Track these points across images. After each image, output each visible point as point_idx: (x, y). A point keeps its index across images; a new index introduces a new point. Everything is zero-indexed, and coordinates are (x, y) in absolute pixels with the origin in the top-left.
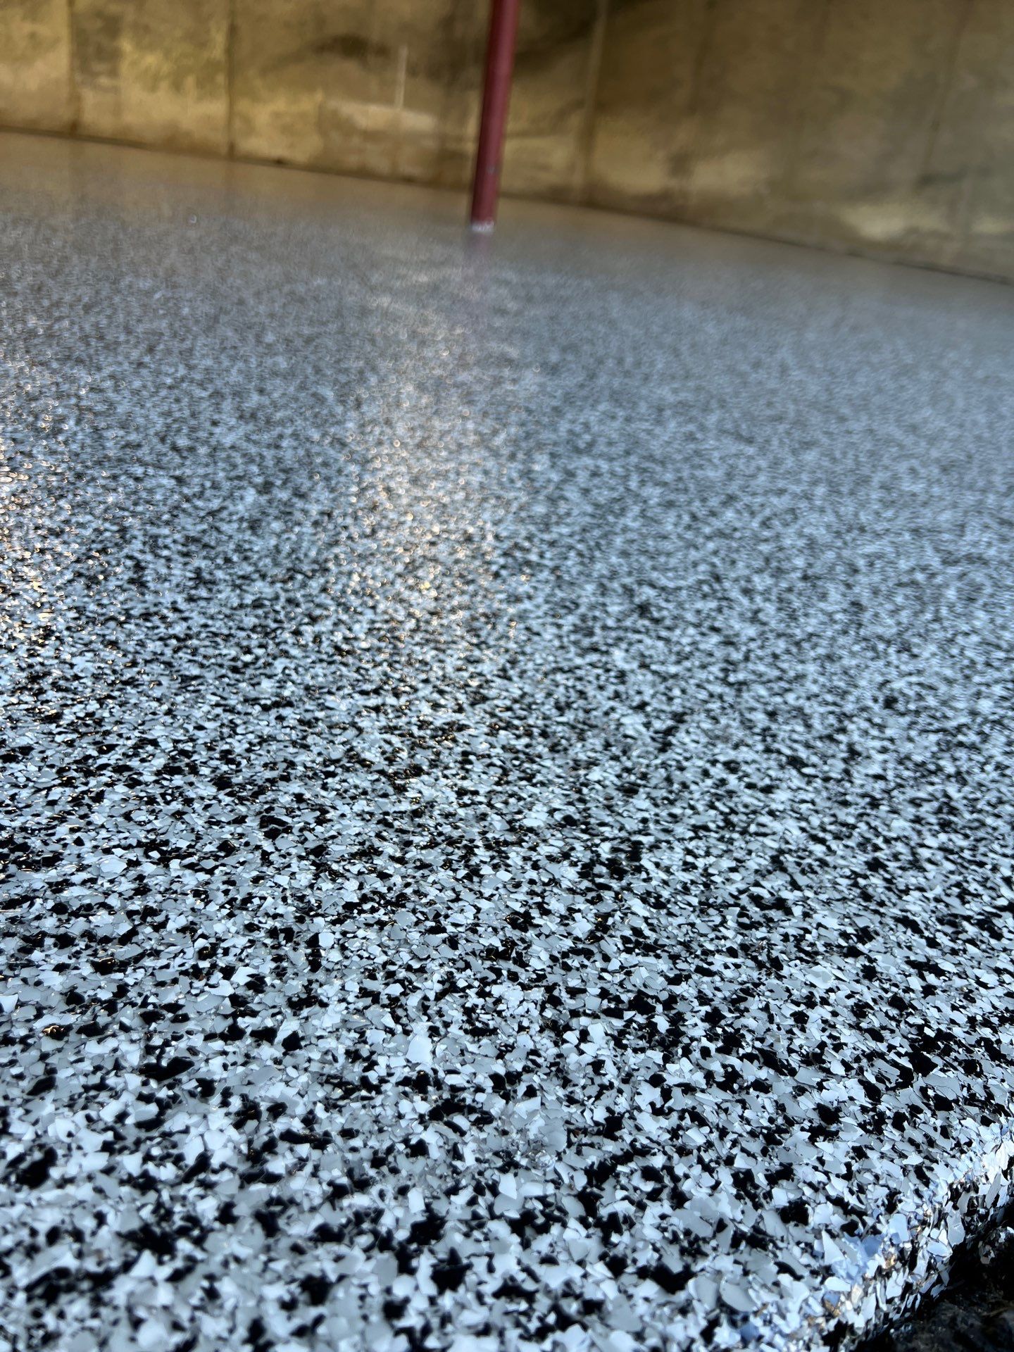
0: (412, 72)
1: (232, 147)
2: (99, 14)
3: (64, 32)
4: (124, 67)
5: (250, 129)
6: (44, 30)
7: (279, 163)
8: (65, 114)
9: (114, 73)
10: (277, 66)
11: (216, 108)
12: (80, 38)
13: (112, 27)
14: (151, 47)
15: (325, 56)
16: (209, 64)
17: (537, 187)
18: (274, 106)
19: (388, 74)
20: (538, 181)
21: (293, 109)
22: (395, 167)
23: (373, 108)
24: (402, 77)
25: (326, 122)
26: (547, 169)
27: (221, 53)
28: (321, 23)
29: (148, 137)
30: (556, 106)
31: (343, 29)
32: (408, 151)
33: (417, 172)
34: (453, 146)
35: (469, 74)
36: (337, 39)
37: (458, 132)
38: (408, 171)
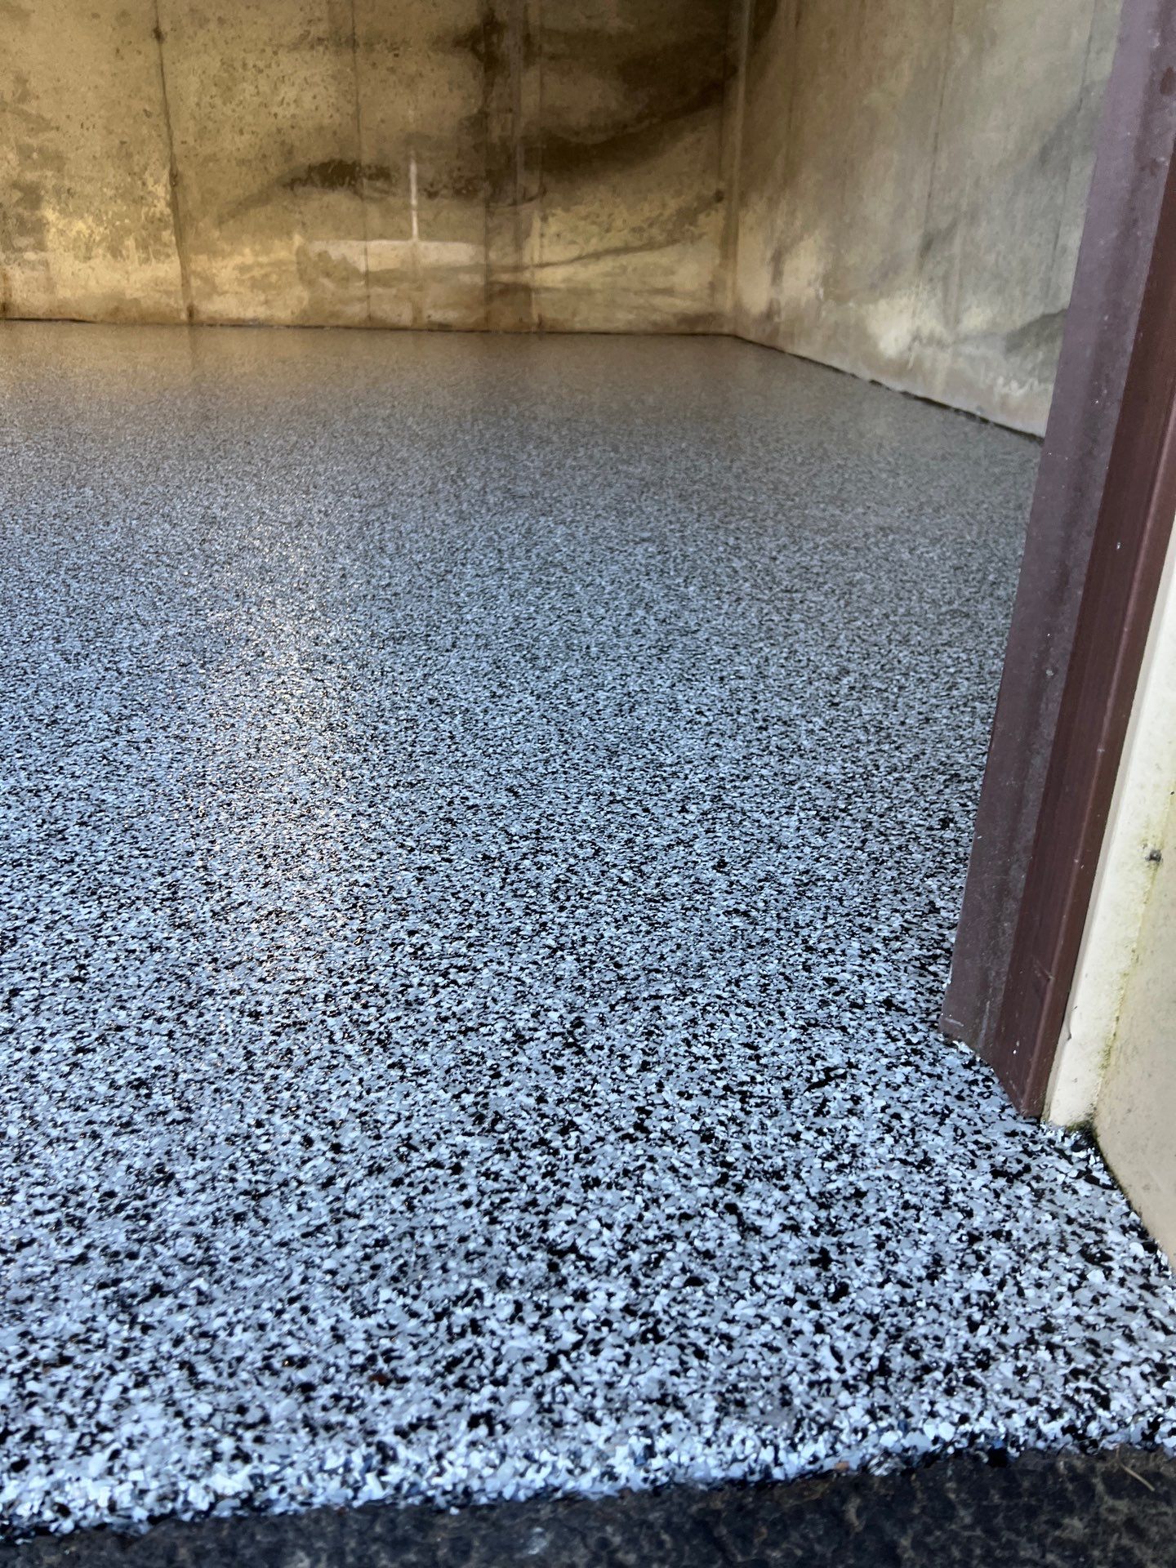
0: (429, 192)
2: (16, 185)
4: (51, 237)
5: (211, 289)
7: (256, 322)
9: (40, 246)
10: (237, 214)
11: (167, 269)
13: (32, 196)
14: (78, 213)
15: (300, 190)
16: (151, 220)
17: (657, 317)
18: (238, 260)
19: (391, 200)
20: (655, 309)
21: (263, 259)
22: (418, 311)
23: (374, 245)
24: (414, 202)
25: (310, 270)
26: (668, 292)
27: (161, 207)
28: (289, 153)
29: (89, 310)
30: (673, 205)
31: (318, 155)
32: (435, 291)
33: (452, 316)
34: (506, 277)
35: (520, 183)
36: (312, 168)
37: (511, 260)
38: (437, 317)
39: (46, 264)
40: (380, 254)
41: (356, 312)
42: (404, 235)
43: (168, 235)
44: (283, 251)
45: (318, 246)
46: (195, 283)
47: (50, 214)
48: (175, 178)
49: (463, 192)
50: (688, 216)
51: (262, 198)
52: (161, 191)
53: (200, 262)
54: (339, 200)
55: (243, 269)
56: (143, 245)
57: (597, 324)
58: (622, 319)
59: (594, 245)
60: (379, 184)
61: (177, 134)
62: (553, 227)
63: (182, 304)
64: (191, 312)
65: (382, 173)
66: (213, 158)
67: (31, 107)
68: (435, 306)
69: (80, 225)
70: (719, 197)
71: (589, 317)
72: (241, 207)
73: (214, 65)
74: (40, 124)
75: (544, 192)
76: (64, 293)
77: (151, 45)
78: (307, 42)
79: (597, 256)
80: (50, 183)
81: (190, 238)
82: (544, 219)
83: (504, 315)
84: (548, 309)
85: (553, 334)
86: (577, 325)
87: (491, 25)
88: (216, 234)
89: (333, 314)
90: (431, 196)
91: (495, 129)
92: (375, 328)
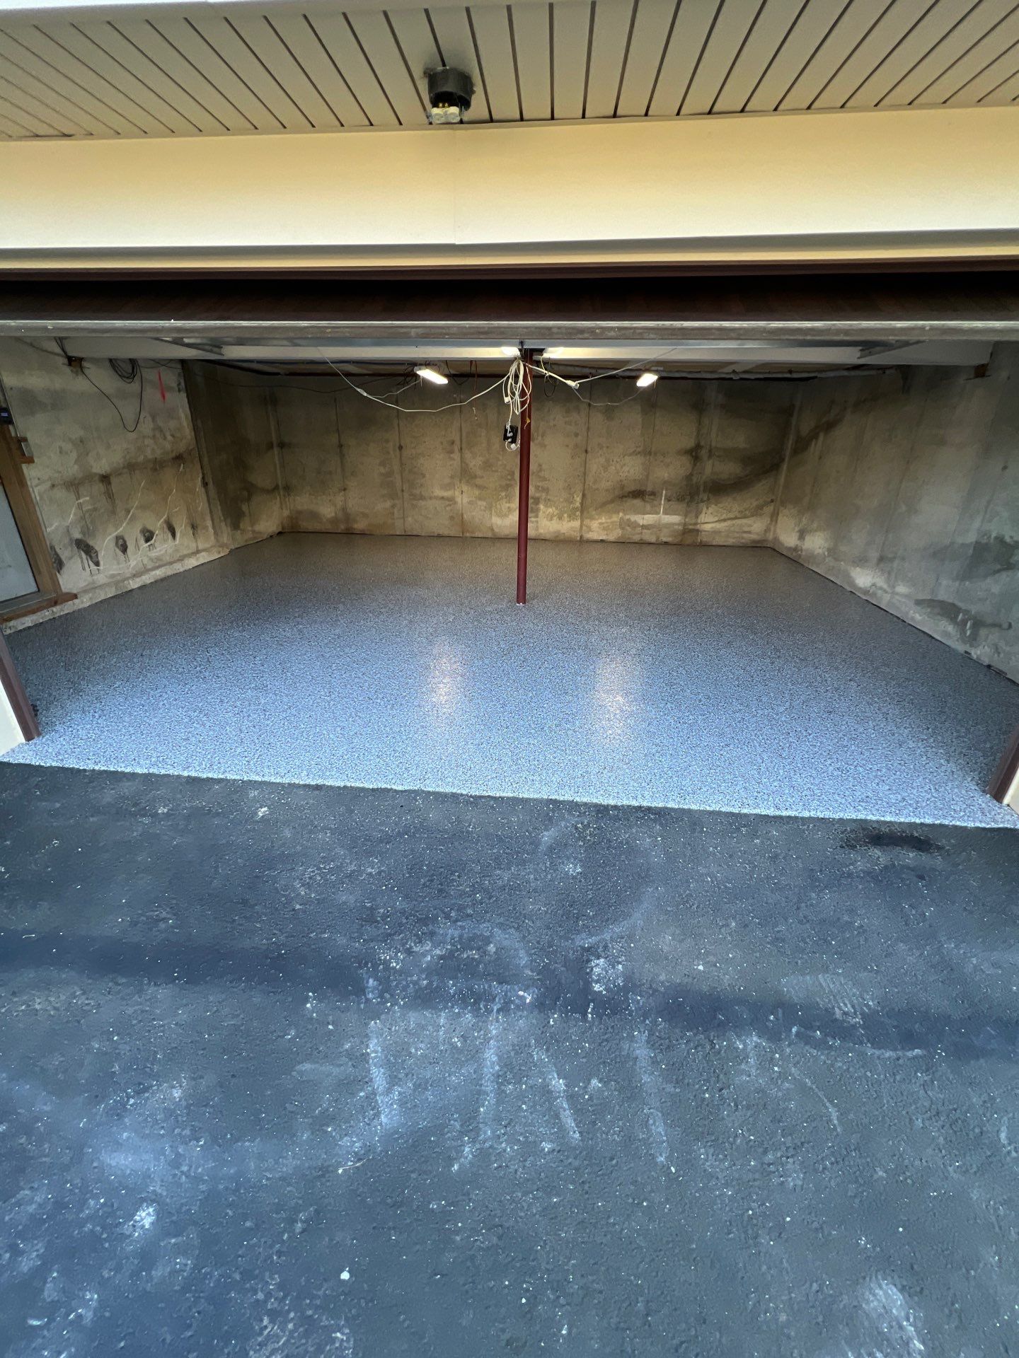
0: (668, 500)
1: (581, 537)
2: (532, 498)
3: (517, 505)
4: (541, 514)
5: (590, 530)
6: (512, 505)
7: (602, 541)
10: (603, 506)
11: (576, 524)
14: (550, 506)
15: (624, 499)
16: (573, 508)
17: (743, 541)
18: (600, 521)
19: (655, 502)
20: (743, 538)
21: (609, 521)
22: (658, 538)
23: (646, 516)
24: (663, 502)
25: (623, 524)
26: (749, 532)
27: (578, 504)
28: (622, 487)
29: (548, 537)
30: (755, 504)
31: (633, 488)
32: (665, 531)
33: (669, 539)
34: (691, 527)
35: (701, 496)
36: (630, 492)
37: (693, 521)
38: (665, 539)
39: (537, 522)
40: (648, 519)
41: (636, 538)
42: (657, 513)
43: (578, 513)
44: (615, 518)
45: (627, 517)
46: (584, 528)
47: (542, 507)
48: (584, 495)
49: (680, 499)
50: (760, 507)
51: (612, 501)
52: (578, 499)
53: (587, 522)
54: (637, 502)
55: (601, 524)
56: (569, 516)
57: (721, 543)
58: (730, 541)
59: (724, 516)
60: (652, 497)
61: (587, 483)
62: (710, 510)
63: (578, 535)
65: (653, 494)
66: (597, 489)
67: (542, 474)
68: (664, 537)
69: (550, 510)
70: (772, 501)
71: (719, 541)
72: (604, 504)
73: (602, 460)
74: (544, 479)
75: (709, 499)
76: (541, 531)
77: (584, 454)
78: (635, 453)
79: (725, 520)
80: (543, 498)
81: (585, 513)
82: (707, 508)
83: (689, 540)
84: (704, 538)
85: (705, 546)
86: (714, 544)
87: (698, 447)
88: (594, 513)
89: (629, 538)
90: (669, 501)
91: (695, 480)
92: (642, 543)
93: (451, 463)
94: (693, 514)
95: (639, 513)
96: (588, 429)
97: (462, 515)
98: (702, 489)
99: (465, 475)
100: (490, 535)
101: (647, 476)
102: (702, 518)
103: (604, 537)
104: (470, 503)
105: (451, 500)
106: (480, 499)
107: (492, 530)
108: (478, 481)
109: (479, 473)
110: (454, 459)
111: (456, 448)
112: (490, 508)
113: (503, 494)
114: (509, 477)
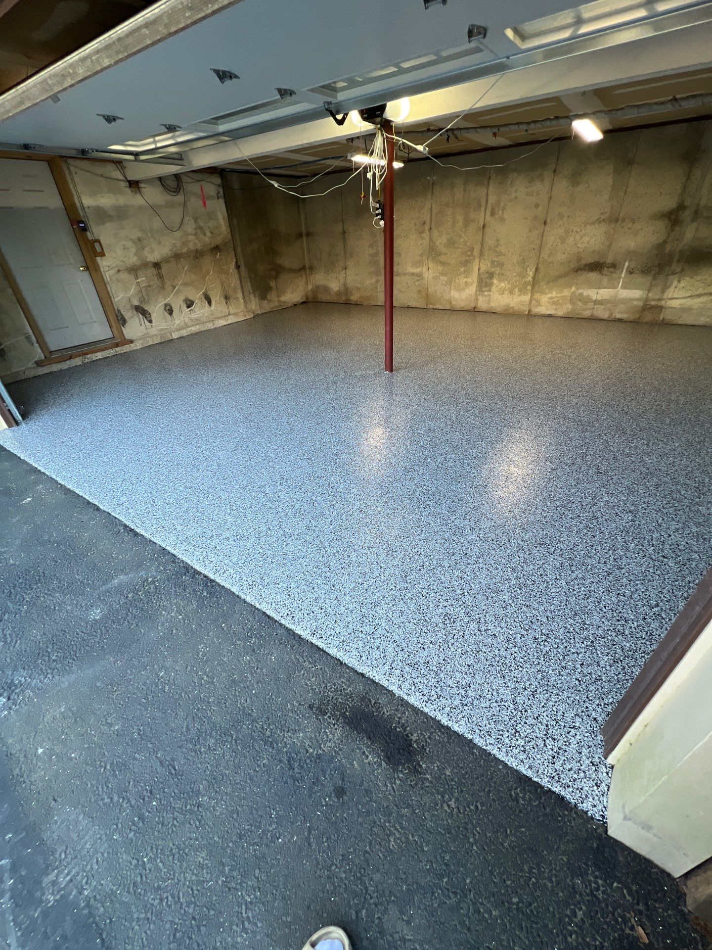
2: (488, 273)
3: (476, 280)
4: (494, 288)
5: (539, 304)
6: (469, 280)
7: (550, 316)
8: (473, 305)
9: (490, 290)
10: (555, 280)
11: (526, 298)
12: (480, 280)
13: (491, 275)
14: (503, 281)
15: (579, 272)
16: (525, 283)
18: (550, 295)
19: (614, 275)
21: (559, 295)
22: (611, 314)
23: (602, 291)
24: (623, 275)
25: (575, 299)
27: (530, 278)
29: (498, 310)
31: (590, 260)
32: (621, 307)
33: (624, 316)
34: (653, 303)
35: (673, 267)
36: (586, 265)
37: (657, 297)
38: (619, 316)
39: (489, 296)
40: (604, 293)
41: (587, 313)
42: (615, 287)
43: (529, 287)
44: (567, 293)
45: (580, 291)
46: (534, 302)
47: (495, 281)
48: (537, 269)
49: (645, 271)
51: (566, 275)
52: (531, 274)
53: (537, 296)
54: (593, 276)
55: (550, 298)
56: (520, 291)
57: (688, 322)
58: (703, 320)
59: (701, 291)
60: (611, 270)
61: (542, 256)
62: (682, 284)
63: (527, 309)
64: (529, 311)
65: (614, 266)
66: (552, 262)
68: (619, 313)
69: (503, 285)
71: (687, 319)
72: (557, 278)
73: (561, 231)
74: (501, 254)
75: (683, 270)
76: (492, 304)
77: (542, 226)
78: (599, 221)
79: (699, 296)
80: (497, 272)
81: (536, 289)
83: (648, 317)
84: (666, 315)
85: (666, 325)
86: (680, 322)
87: (681, 207)
88: (545, 287)
89: (578, 314)
90: (631, 273)
91: (668, 248)
92: (593, 319)
93: (421, 242)
94: (659, 288)
95: (593, 287)
96: (550, 197)
97: (427, 289)
98: (676, 257)
99: (433, 252)
100: (448, 307)
101: (609, 247)
102: (670, 293)
103: (552, 312)
104: (435, 278)
105: (420, 276)
106: (443, 274)
107: (451, 302)
108: (442, 258)
109: (444, 250)
110: (423, 239)
111: (427, 227)
112: (449, 283)
113: (462, 270)
114: (469, 253)
